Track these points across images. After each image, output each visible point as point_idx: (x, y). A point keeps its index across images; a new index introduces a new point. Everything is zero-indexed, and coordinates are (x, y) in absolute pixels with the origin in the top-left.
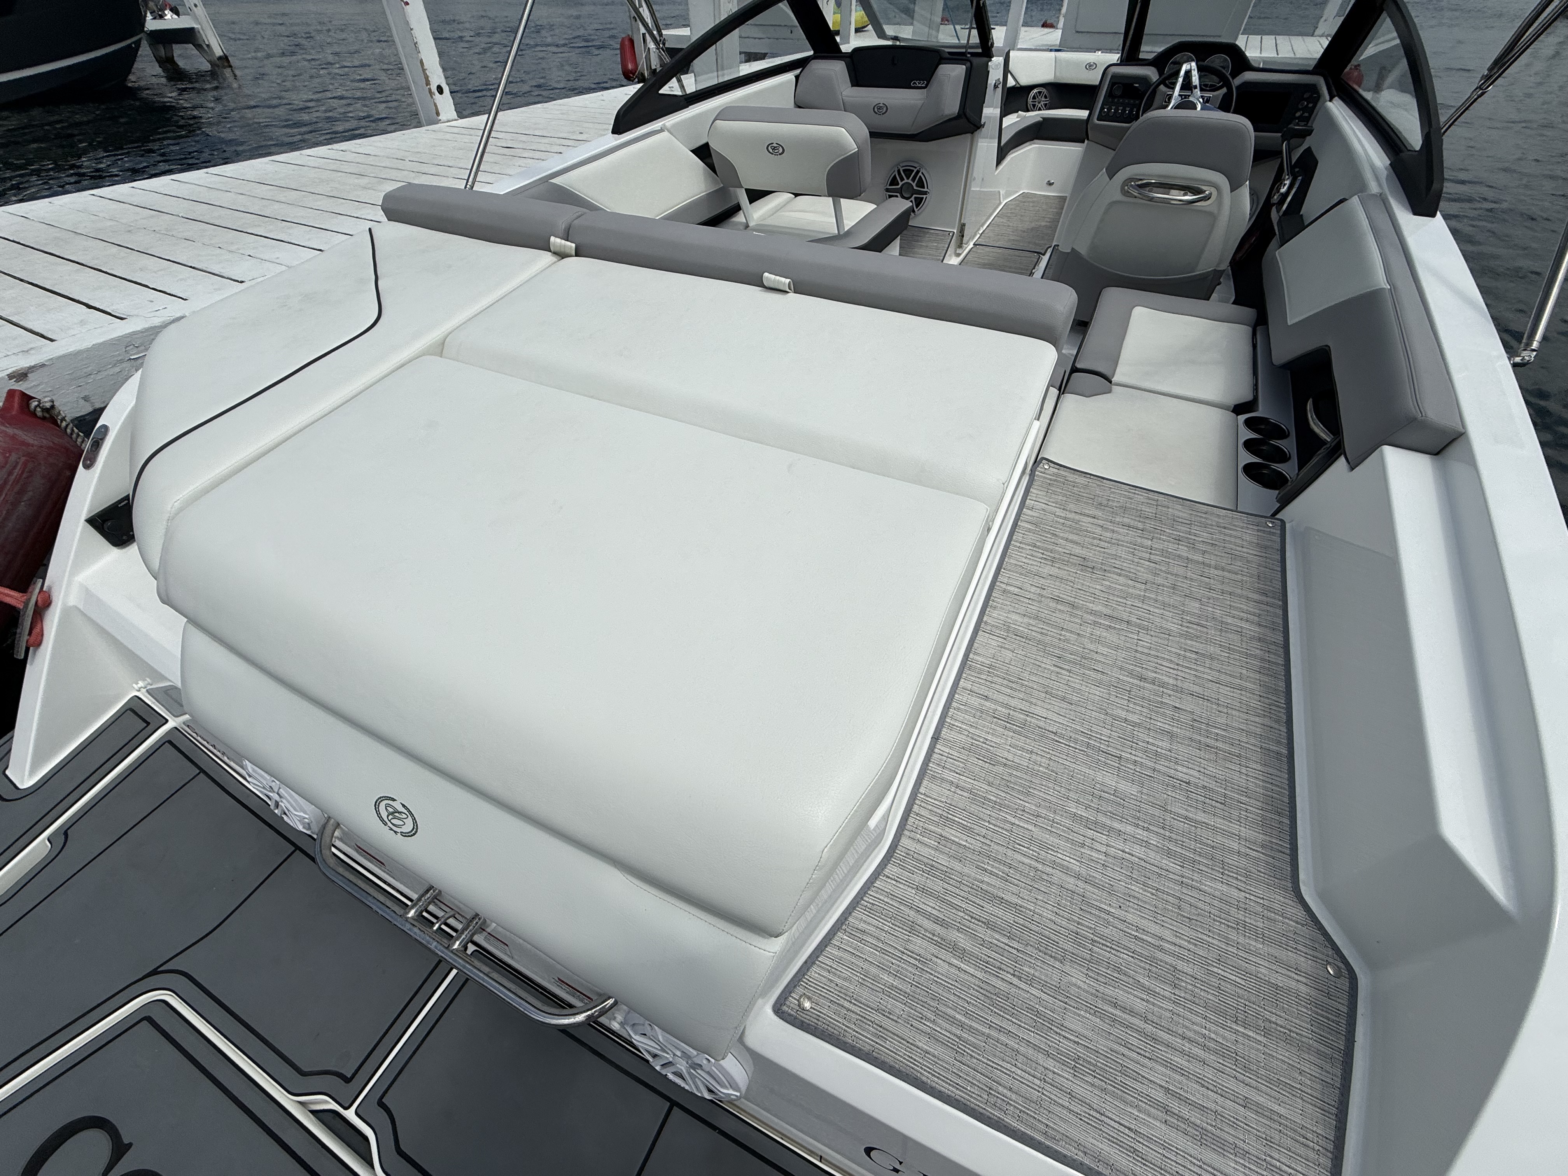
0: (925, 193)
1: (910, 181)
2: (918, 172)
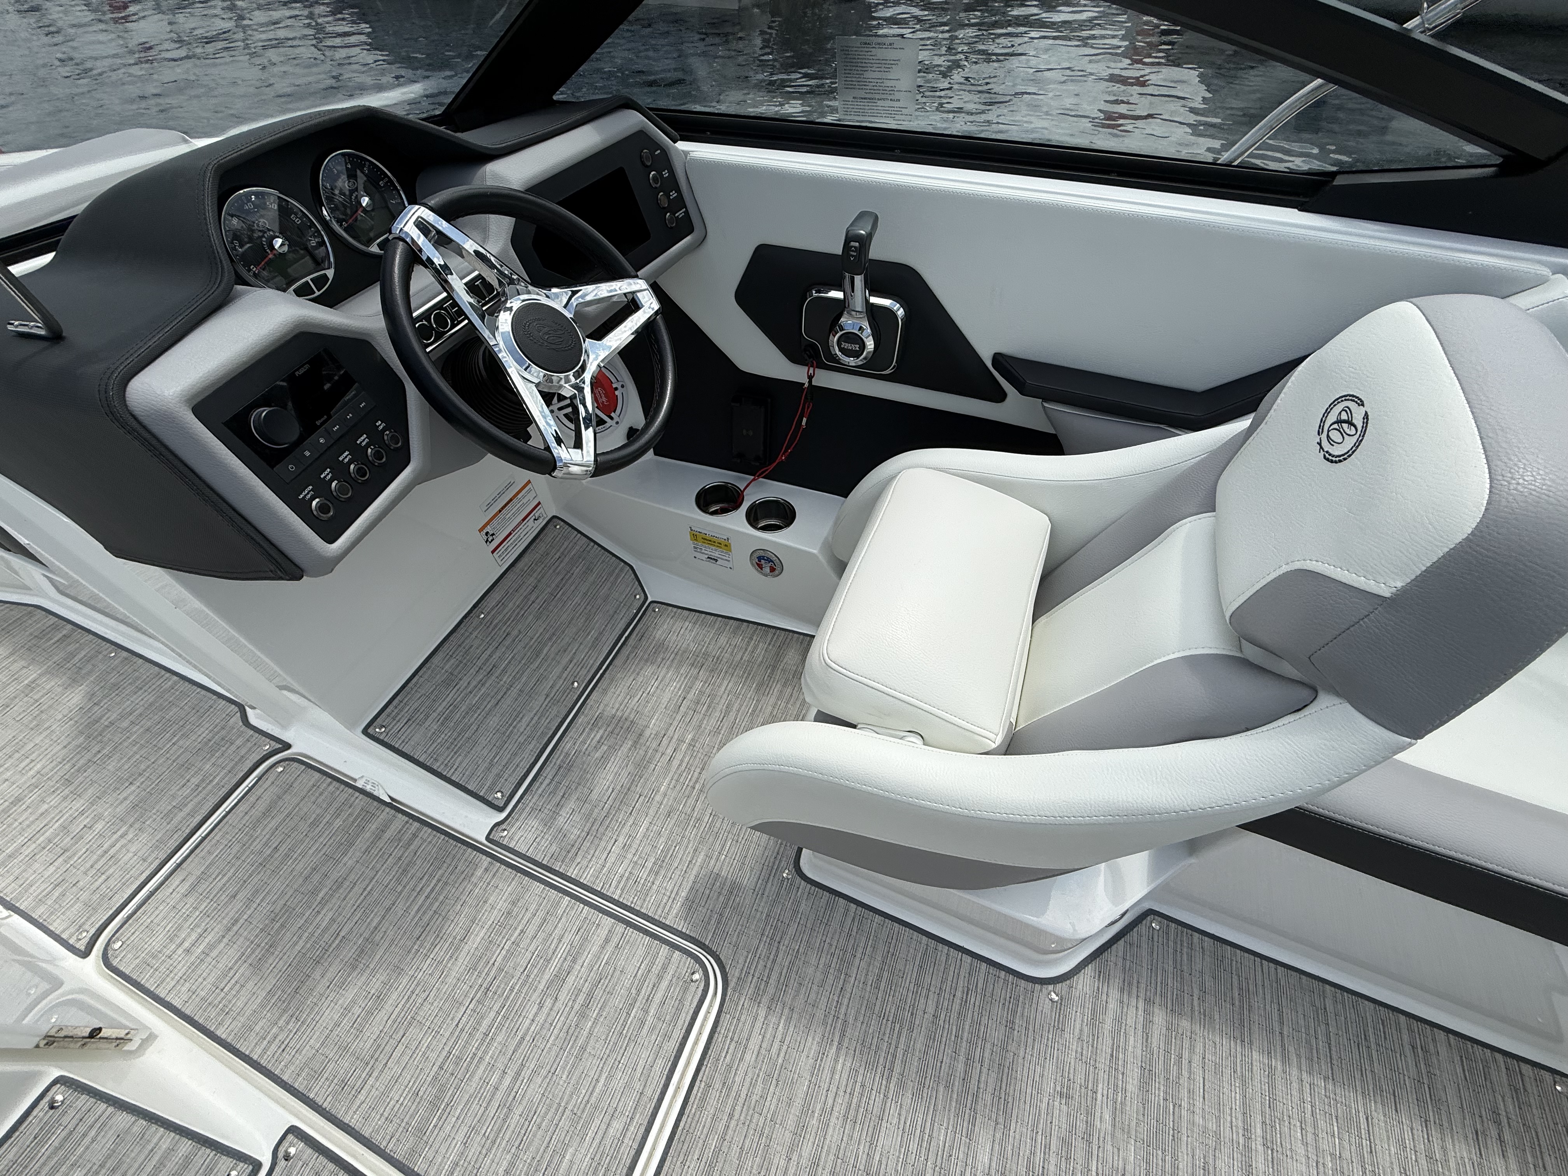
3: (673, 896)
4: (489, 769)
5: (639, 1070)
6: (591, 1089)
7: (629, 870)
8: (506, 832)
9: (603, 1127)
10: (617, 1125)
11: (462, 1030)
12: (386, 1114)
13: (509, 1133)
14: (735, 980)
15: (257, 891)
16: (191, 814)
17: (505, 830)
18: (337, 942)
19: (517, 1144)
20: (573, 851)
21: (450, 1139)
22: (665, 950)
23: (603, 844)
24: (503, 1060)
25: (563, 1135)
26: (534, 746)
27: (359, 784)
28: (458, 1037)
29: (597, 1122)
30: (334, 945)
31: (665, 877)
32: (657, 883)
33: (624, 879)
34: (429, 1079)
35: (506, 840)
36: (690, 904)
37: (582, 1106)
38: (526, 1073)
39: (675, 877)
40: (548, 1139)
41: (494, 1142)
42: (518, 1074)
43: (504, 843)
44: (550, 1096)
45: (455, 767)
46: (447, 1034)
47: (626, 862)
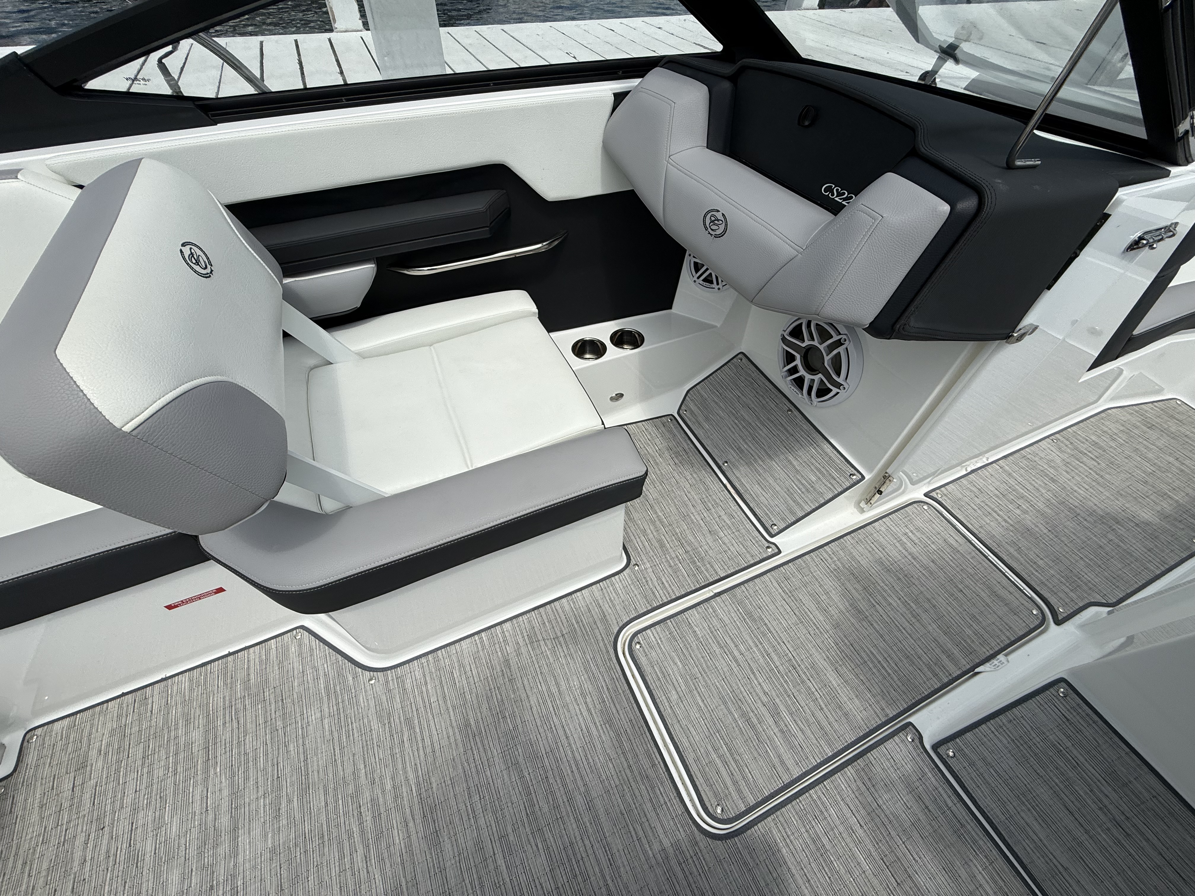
0: (838, 385)
1: (822, 347)
2: (839, 343)
3: (788, 841)
4: (984, 760)
5: (692, 729)
6: (701, 695)
7: (829, 818)
8: (910, 740)
9: (679, 689)
10: (674, 697)
11: (779, 644)
12: (760, 591)
13: (710, 641)
14: (698, 839)
15: (932, 574)
16: (1010, 554)
17: (913, 741)
18: (873, 602)
19: (703, 642)
20: (869, 783)
21: (727, 613)
22: (752, 801)
23: (863, 812)
24: (749, 656)
25: (690, 667)
26: (997, 816)
27: (1001, 657)
28: (776, 640)
29: (683, 687)
30: (871, 600)
31: (808, 846)
32: (806, 835)
33: (823, 810)
34: (763, 617)
35: (903, 737)
36: (772, 851)
37: (696, 684)
38: (734, 665)
39: (803, 855)
40: (694, 658)
41: (712, 632)
42: (736, 661)
43: (901, 734)
44: (713, 671)
45: (996, 733)
46: (781, 635)
47: (838, 822)
